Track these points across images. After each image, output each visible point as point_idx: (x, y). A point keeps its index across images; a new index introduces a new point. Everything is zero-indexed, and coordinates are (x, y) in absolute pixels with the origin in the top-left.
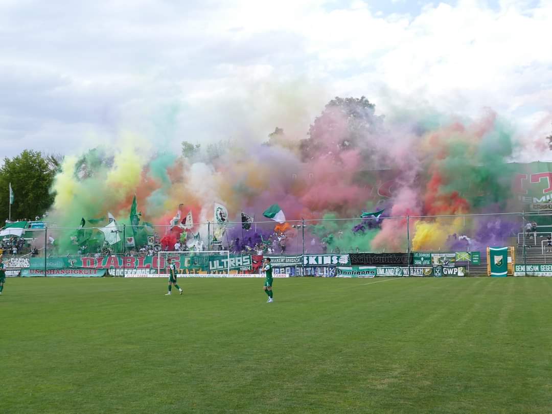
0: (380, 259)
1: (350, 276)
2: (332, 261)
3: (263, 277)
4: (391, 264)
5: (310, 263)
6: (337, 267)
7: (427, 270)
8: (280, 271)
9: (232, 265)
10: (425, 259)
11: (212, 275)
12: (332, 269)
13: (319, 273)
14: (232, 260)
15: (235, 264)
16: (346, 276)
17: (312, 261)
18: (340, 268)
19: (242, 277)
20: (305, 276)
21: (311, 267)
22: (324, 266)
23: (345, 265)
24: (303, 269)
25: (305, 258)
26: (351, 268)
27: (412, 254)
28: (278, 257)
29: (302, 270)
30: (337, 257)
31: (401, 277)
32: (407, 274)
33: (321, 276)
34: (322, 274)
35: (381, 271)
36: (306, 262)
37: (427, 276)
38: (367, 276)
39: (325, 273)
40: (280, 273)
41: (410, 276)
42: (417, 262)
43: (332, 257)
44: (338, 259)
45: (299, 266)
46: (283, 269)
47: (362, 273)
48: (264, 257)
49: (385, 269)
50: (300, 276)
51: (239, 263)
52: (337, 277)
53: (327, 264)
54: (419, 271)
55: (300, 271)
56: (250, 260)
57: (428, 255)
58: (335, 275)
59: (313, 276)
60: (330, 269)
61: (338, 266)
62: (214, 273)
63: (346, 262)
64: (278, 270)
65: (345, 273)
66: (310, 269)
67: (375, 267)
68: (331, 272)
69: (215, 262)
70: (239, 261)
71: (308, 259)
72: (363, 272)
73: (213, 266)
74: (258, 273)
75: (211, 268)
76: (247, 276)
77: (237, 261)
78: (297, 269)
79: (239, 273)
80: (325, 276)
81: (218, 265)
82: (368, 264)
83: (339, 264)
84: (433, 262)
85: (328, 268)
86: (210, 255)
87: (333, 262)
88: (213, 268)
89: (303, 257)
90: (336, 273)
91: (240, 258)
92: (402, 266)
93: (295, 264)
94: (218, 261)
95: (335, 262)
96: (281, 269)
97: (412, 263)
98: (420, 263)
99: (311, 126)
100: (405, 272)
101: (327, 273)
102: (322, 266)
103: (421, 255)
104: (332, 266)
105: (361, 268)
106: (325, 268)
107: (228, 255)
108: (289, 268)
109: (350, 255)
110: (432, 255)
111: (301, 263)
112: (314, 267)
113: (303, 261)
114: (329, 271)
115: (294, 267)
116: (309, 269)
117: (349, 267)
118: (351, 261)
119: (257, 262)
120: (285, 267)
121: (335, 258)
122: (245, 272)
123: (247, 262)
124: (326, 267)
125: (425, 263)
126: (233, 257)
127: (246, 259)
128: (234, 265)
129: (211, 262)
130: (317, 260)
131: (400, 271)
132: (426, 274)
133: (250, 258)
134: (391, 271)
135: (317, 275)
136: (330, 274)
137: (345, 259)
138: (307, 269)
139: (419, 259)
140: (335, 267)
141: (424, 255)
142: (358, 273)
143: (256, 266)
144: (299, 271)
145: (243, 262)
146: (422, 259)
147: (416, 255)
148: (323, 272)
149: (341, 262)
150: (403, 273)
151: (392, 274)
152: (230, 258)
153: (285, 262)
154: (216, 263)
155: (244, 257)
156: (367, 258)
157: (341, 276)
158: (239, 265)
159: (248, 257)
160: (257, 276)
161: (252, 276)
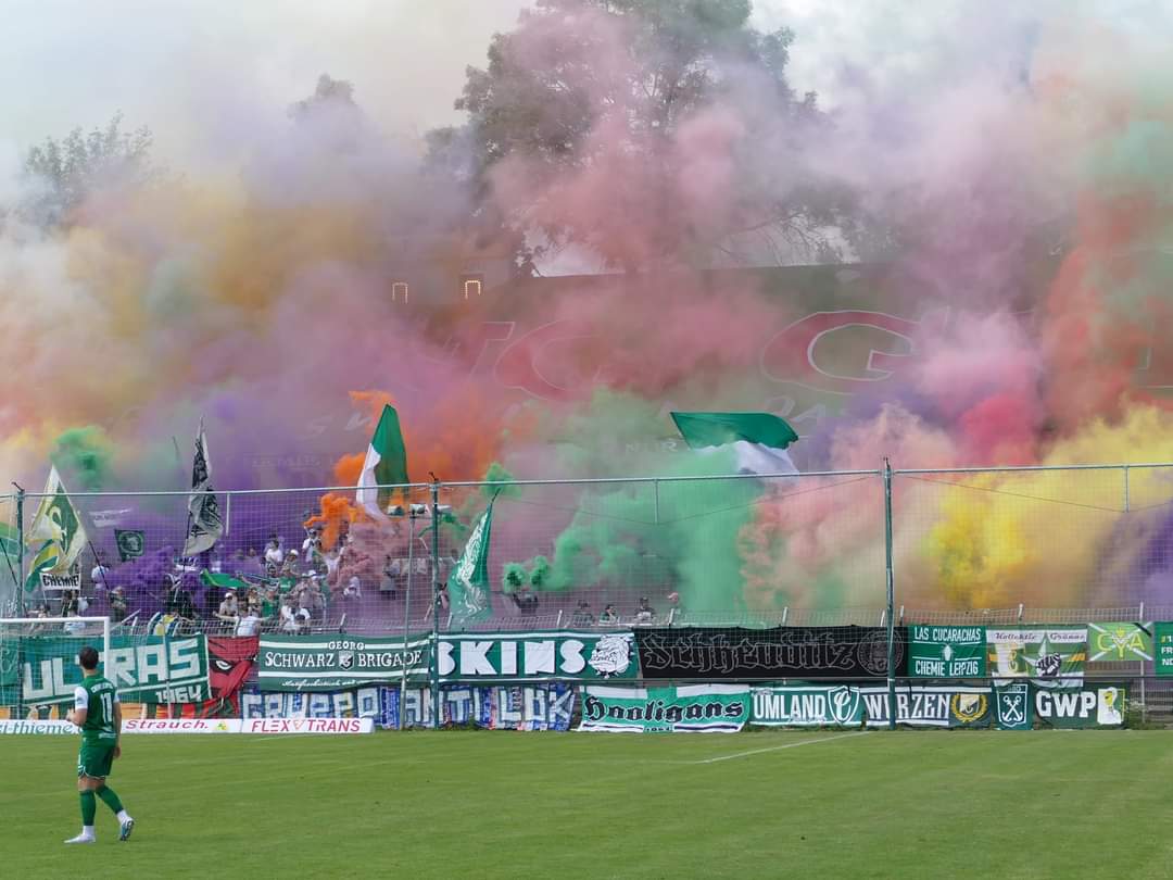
0: (767, 655)
1: (637, 728)
2: (559, 659)
3: (258, 730)
4: (815, 672)
5: (464, 671)
6: (582, 689)
7: (966, 702)
8: (332, 705)
9: (120, 680)
10: (961, 651)
11: (32, 724)
12: (560, 694)
13: (504, 715)
14: (122, 659)
15: (134, 673)
16: (620, 727)
17: (474, 661)
18: (594, 691)
19: (167, 730)
20: (445, 727)
21: (471, 687)
22: (528, 684)
23: (615, 680)
24: (436, 696)
25: (444, 649)
26: (642, 694)
27: (904, 632)
28: (324, 646)
29: (429, 702)
30: (582, 646)
31: (858, 728)
32: (884, 718)
33: (510, 728)
34: (517, 716)
35: (769, 704)
36: (445, 666)
37: (963, 727)
38: (711, 724)
39: (531, 714)
40: (331, 713)
41: (894, 726)
42: (926, 667)
43: (559, 642)
44: (586, 653)
45: (419, 684)
46: (349, 696)
47: (690, 715)
48: (262, 644)
49: (788, 696)
50: (421, 727)
51: (152, 670)
52: (581, 728)
53: (539, 674)
54: (935, 703)
55: (422, 705)
56: (202, 657)
57: (972, 637)
58: (575, 723)
59: (477, 727)
60: (553, 695)
61: (586, 684)
62: (43, 715)
63: (621, 664)
64: (324, 699)
65: (616, 712)
66: (465, 694)
67: (745, 689)
68: (556, 709)
69: (45, 666)
70: (152, 660)
71: (455, 654)
72: (695, 710)
73: (38, 684)
74: (236, 713)
75: (28, 692)
76: (189, 726)
77: (143, 661)
78: (410, 694)
79: (151, 715)
80: (529, 727)
81: (59, 676)
82: (713, 676)
83: (588, 675)
84: (994, 666)
85: (541, 694)
86: (26, 635)
87: (564, 667)
88: (40, 694)
89: (434, 644)
90: (580, 714)
91: (159, 650)
92: (861, 684)
93: (400, 673)
94: (58, 662)
95: (574, 664)
96: (337, 698)
97: (904, 672)
98: (937, 669)
99: (471, 72)
100: (874, 707)
101: (537, 712)
102: (517, 684)
103: (941, 635)
104: (557, 683)
105: (684, 691)
106: (529, 692)
107: (106, 636)
108: (372, 693)
109: (639, 633)
110: (991, 636)
111: (425, 671)
112: (484, 687)
113: (435, 662)
114: (549, 704)
115: (394, 686)
116: (458, 696)
117: (632, 685)
118: (644, 660)
119: (233, 664)
120: (354, 690)
121: (572, 650)
122: (179, 710)
123: (188, 665)
124: (536, 686)
125: (961, 667)
126: (126, 644)
127: (181, 653)
128: (132, 681)
129: (28, 666)
130: (493, 656)
131: (852, 703)
132: (964, 720)
133: (199, 650)
134: (813, 706)
135: (497, 724)
136: (552, 717)
137: (615, 654)
138: (452, 696)
139: (934, 651)
140: (573, 685)
141: (955, 635)
142: (674, 712)
143: (232, 682)
144: (417, 706)
145: (171, 667)
146: (948, 652)
147: (921, 637)
148: (522, 710)
149: (601, 664)
150: (864, 715)
151: (820, 719)
152: (114, 646)
153: (353, 664)
154: (52, 669)
155: (176, 646)
156: (711, 647)
157: (599, 726)
158: (153, 679)
159: (194, 643)
160: (232, 726)
161: (212, 726)
